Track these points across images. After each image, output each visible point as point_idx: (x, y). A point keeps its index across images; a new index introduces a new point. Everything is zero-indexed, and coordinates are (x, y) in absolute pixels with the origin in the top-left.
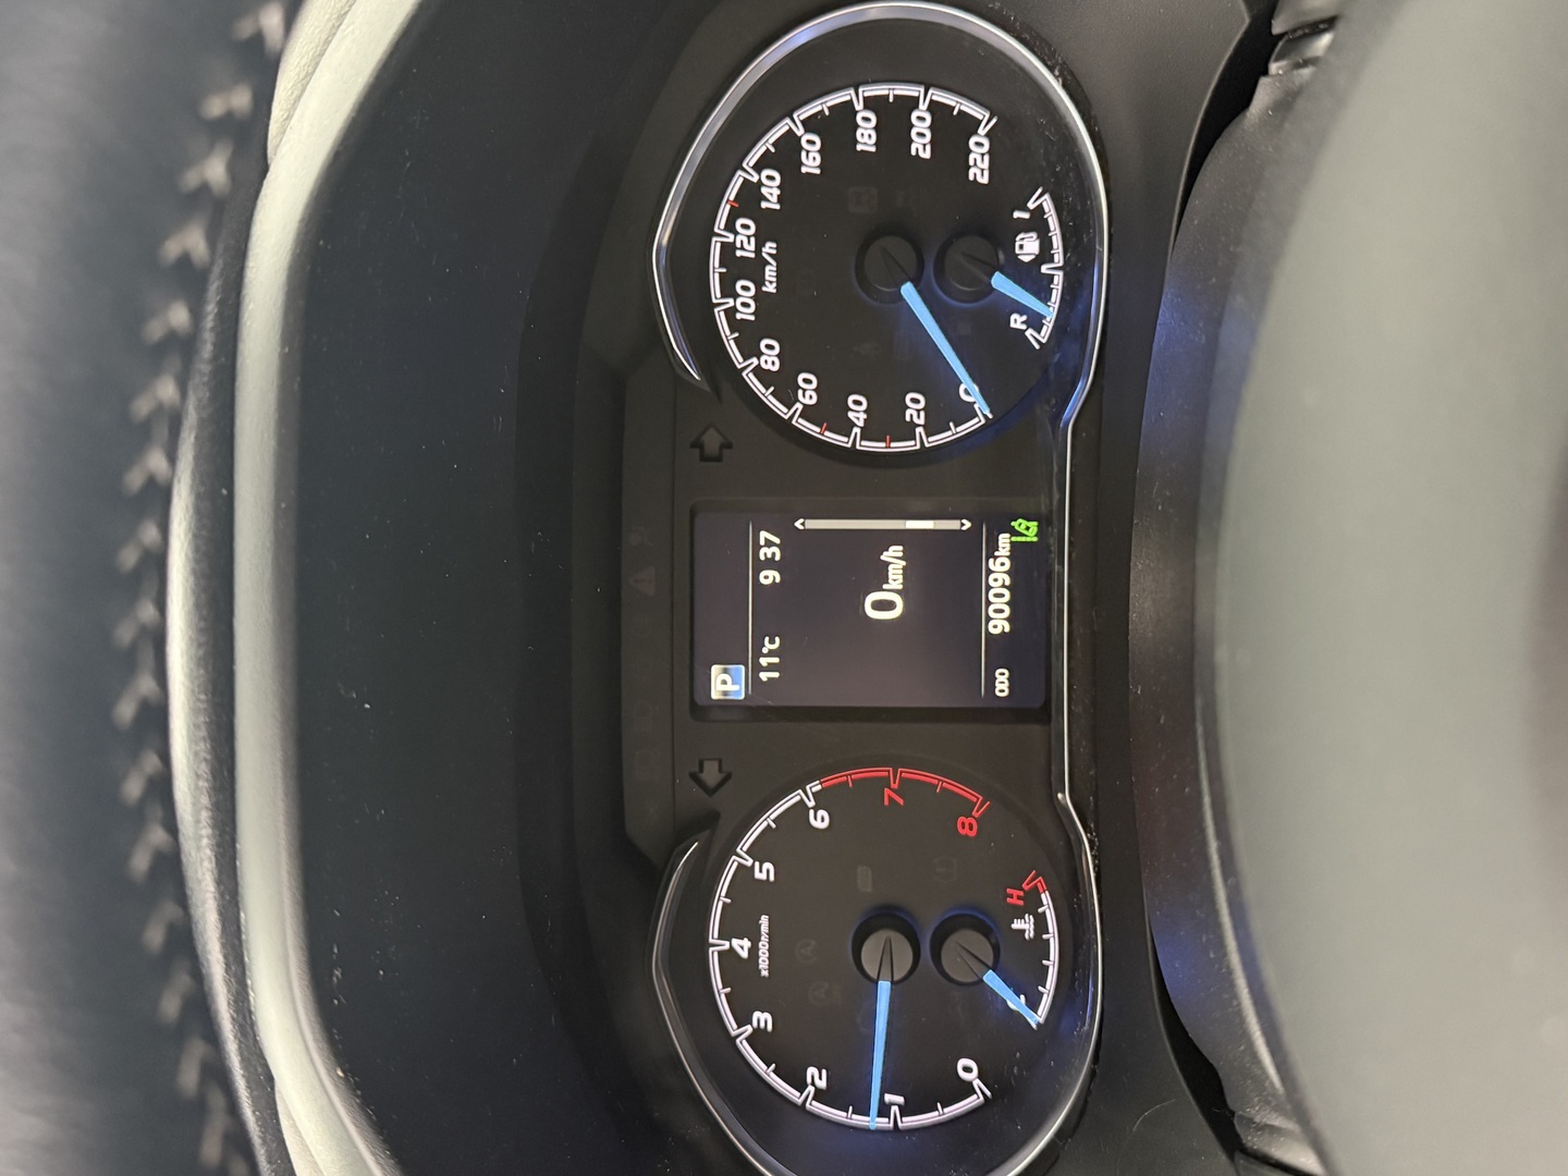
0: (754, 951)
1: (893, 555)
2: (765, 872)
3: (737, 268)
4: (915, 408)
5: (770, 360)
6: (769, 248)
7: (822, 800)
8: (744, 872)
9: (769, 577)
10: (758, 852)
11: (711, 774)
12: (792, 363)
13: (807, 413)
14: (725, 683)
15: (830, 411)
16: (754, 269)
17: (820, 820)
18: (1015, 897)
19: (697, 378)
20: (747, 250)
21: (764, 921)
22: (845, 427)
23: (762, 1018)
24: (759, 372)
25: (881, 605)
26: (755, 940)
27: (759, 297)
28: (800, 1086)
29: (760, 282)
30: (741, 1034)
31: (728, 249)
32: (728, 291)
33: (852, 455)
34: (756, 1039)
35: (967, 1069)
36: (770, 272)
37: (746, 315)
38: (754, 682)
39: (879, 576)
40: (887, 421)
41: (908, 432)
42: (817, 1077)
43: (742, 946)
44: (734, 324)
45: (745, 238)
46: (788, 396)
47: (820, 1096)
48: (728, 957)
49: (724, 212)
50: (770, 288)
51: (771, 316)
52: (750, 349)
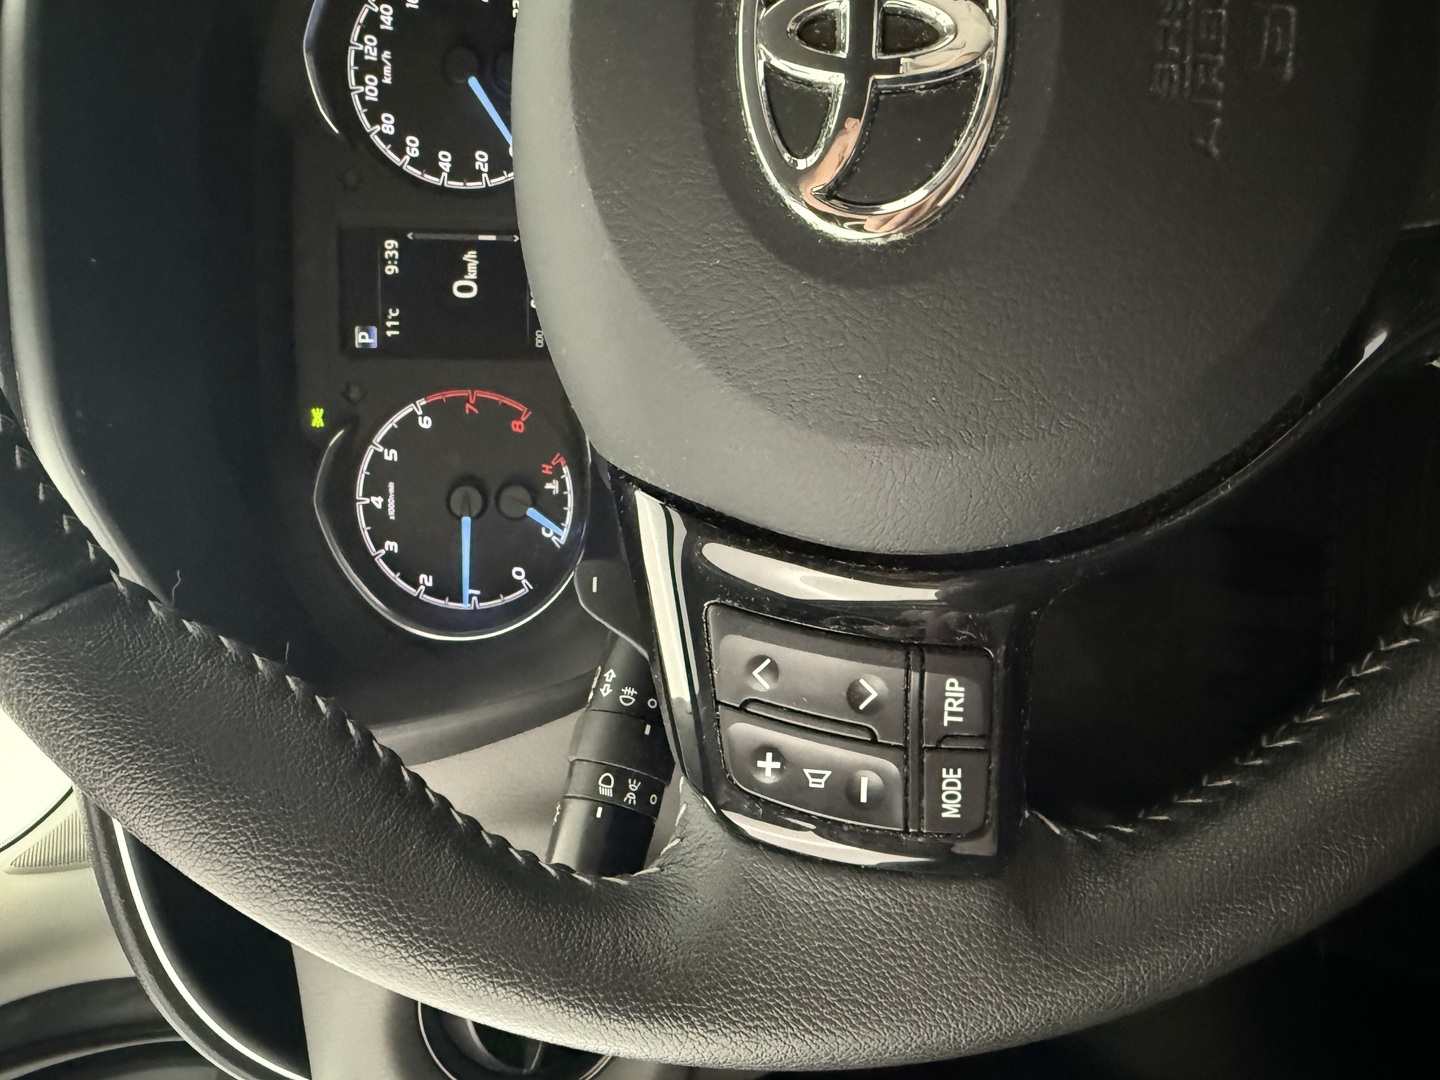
0: (385, 504)
1: (470, 256)
2: (391, 455)
3: (365, 67)
4: (481, 160)
5: (388, 125)
6: (386, 55)
7: (427, 410)
8: (377, 456)
9: (391, 269)
10: (387, 442)
11: (355, 394)
12: (402, 129)
13: (413, 162)
14: (364, 338)
15: (427, 162)
16: (376, 68)
17: (426, 423)
18: (547, 470)
19: (336, 131)
20: (372, 55)
21: (391, 486)
22: (437, 172)
23: (391, 546)
24: (381, 134)
25: (462, 289)
26: (386, 497)
27: (381, 86)
28: (416, 585)
29: (380, 76)
30: (378, 556)
31: (359, 55)
32: (360, 81)
33: (442, 189)
34: (389, 558)
35: (519, 573)
36: (387, 70)
37: (372, 97)
38: (382, 337)
39: (462, 271)
40: (464, 168)
41: (476, 175)
42: (426, 580)
43: (377, 501)
44: (364, 103)
45: (370, 48)
46: (400, 151)
47: (428, 591)
48: (369, 508)
49: (356, 30)
50: (387, 80)
51: (388, 99)
52: (375, 120)
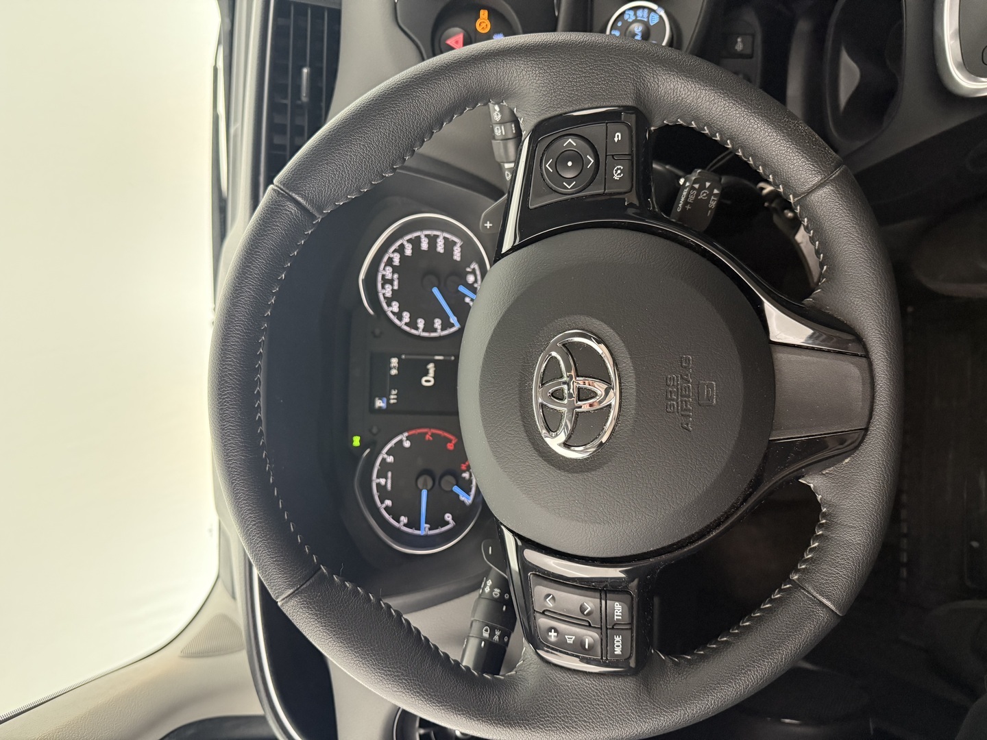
0: (386, 483)
1: (431, 367)
2: (390, 459)
3: (386, 281)
4: (438, 323)
5: (395, 307)
6: (396, 276)
7: (408, 438)
8: (384, 460)
9: (394, 372)
10: (388, 453)
11: (375, 430)
12: (401, 310)
13: (406, 324)
14: (379, 403)
15: (413, 324)
16: (391, 282)
17: (407, 444)
18: (463, 467)
19: (371, 312)
20: (389, 276)
21: (390, 474)
22: (417, 329)
23: (388, 503)
24: (392, 312)
25: (427, 381)
26: (386, 478)
27: (393, 290)
28: (398, 521)
29: (392, 285)
30: (382, 507)
31: (383, 276)
32: (383, 287)
33: (419, 337)
34: (387, 509)
35: (448, 517)
36: (396, 283)
37: (389, 294)
38: (388, 403)
39: (426, 373)
40: (429, 327)
41: (435, 330)
42: (404, 520)
43: (382, 481)
44: (385, 298)
45: (388, 272)
46: (400, 319)
47: (405, 525)
48: (378, 485)
49: (382, 265)
50: (396, 287)
51: (396, 295)
52: (389, 305)
